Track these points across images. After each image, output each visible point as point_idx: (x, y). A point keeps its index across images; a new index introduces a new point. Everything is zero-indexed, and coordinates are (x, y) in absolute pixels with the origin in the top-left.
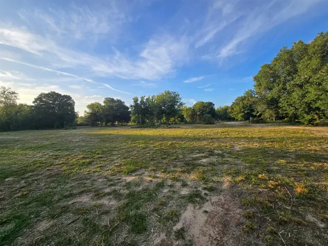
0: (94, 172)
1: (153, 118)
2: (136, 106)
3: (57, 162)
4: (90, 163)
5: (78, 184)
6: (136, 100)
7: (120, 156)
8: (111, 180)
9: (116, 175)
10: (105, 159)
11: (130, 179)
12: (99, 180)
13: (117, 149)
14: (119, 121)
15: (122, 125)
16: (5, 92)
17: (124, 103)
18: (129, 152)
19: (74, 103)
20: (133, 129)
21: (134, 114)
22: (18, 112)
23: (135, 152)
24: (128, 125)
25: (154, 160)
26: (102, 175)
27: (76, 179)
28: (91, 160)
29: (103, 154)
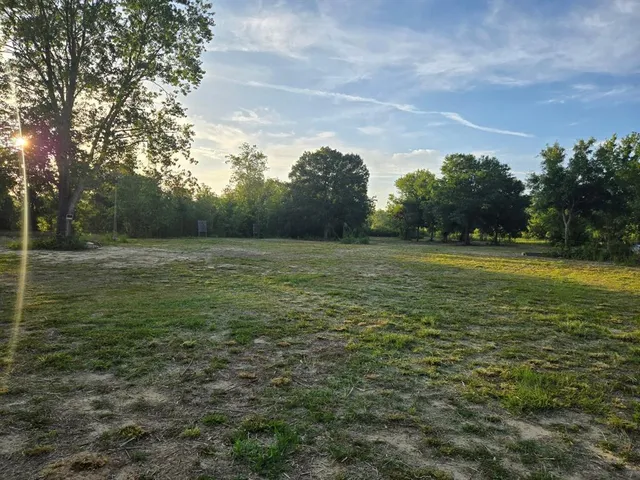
0: (422, 375)
1: (622, 226)
2: (554, 178)
3: (335, 323)
4: (408, 346)
5: (383, 395)
6: (553, 158)
7: (492, 344)
8: (470, 415)
9: (482, 403)
10: (448, 344)
11: (531, 432)
12: (436, 403)
13: (482, 321)
14: (485, 230)
15: (495, 243)
16: (248, 153)
17: (506, 168)
18: (524, 338)
19: (367, 174)
20: (536, 261)
21: (543, 208)
22: (265, 197)
23: (545, 344)
24: (517, 245)
25: (629, 391)
26: (443, 390)
27: (376, 380)
28: (411, 337)
29: (440, 327)
